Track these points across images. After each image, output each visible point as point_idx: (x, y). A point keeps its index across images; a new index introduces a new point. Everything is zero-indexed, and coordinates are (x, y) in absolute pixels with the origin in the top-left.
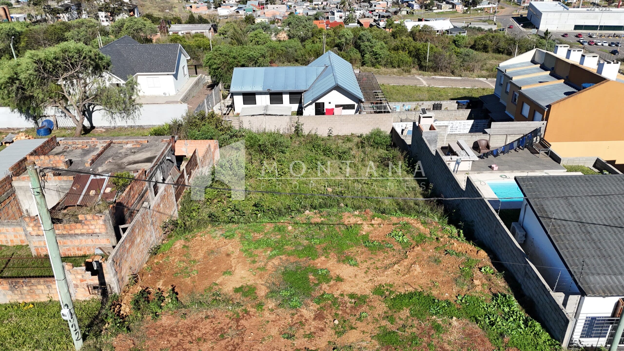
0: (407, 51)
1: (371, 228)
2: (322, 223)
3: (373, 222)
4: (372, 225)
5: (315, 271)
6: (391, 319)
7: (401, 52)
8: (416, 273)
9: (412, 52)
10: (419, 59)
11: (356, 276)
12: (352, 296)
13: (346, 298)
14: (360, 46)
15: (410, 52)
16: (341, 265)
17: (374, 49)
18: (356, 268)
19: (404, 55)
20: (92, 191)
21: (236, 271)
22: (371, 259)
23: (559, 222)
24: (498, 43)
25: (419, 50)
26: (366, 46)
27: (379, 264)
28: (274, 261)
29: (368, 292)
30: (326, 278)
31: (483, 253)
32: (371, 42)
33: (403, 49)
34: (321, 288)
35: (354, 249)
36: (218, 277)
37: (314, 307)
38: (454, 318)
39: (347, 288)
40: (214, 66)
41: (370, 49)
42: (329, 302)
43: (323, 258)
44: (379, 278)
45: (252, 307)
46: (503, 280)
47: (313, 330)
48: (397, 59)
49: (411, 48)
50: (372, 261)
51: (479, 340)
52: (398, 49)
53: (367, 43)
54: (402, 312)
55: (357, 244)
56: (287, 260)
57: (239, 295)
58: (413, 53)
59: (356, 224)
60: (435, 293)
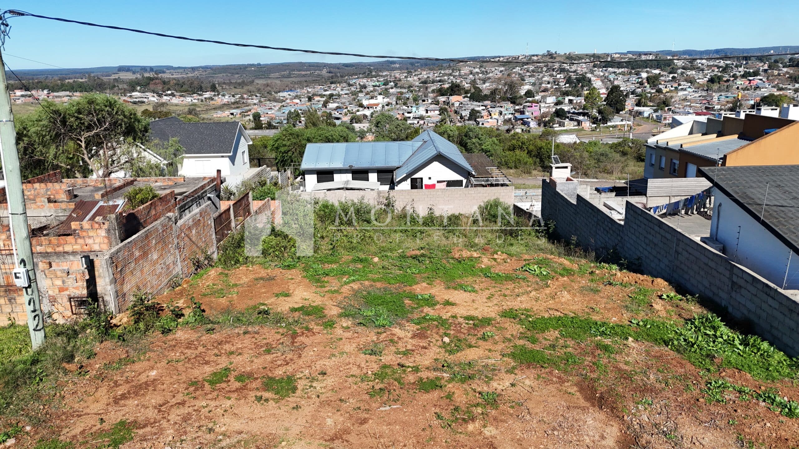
0: (526, 151)
1: (494, 263)
2: (423, 255)
3: (496, 256)
4: (495, 260)
5: (413, 297)
6: (534, 341)
7: (518, 152)
8: (563, 300)
9: (532, 151)
10: (542, 161)
11: (473, 301)
12: (468, 318)
13: (461, 320)
14: (467, 143)
15: (529, 152)
16: (452, 291)
17: (483, 147)
18: (473, 294)
19: (522, 155)
20: (97, 218)
21: (296, 293)
22: (494, 287)
23: (774, 208)
25: (540, 148)
26: (474, 143)
27: (507, 293)
28: (352, 285)
29: (493, 315)
30: (430, 302)
31: (660, 281)
32: (479, 139)
33: (521, 148)
34: (422, 311)
35: (470, 279)
36: (268, 298)
37: (412, 328)
38: (630, 339)
39: (461, 311)
41: (478, 146)
42: (435, 323)
43: (424, 284)
44: (509, 303)
45: (317, 324)
46: (698, 306)
47: (409, 347)
48: (514, 159)
49: (531, 147)
50: (497, 289)
51: (674, 362)
52: (514, 149)
53: (474, 140)
54: (547, 333)
55: (474, 275)
56: (371, 286)
57: (297, 314)
58: (533, 153)
59: (471, 258)
60: (595, 318)
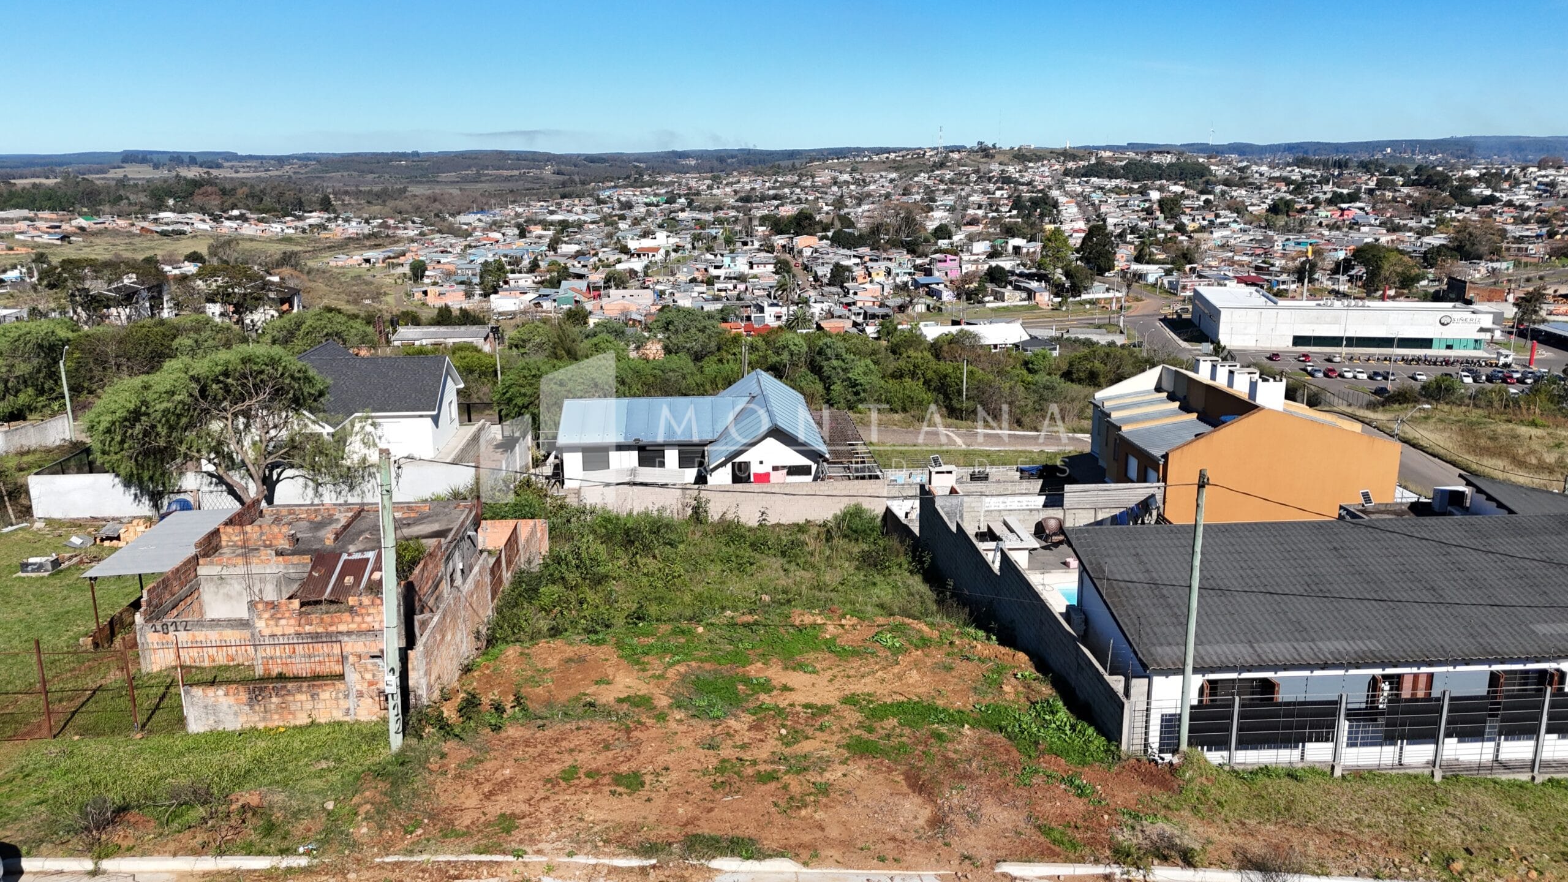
0: (922, 380)
1: (841, 631)
2: (756, 623)
3: (843, 622)
4: (842, 626)
5: (747, 681)
6: (870, 730)
7: (908, 381)
8: (911, 681)
9: (930, 380)
10: (947, 397)
11: (813, 685)
12: (807, 706)
13: (799, 708)
14: (821, 367)
15: (927, 383)
16: (790, 672)
17: (850, 375)
18: (814, 676)
19: (914, 387)
20: (347, 578)
21: (617, 679)
22: (838, 666)
24: (1118, 367)
25: (946, 376)
26: (834, 368)
27: (852, 672)
28: (677, 667)
29: (833, 702)
30: (766, 687)
31: (1022, 656)
32: (843, 361)
33: (913, 375)
34: (757, 699)
35: (812, 655)
36: (588, 686)
37: (748, 718)
38: (966, 726)
39: (799, 698)
40: (519, 401)
41: (842, 373)
42: (772, 713)
43: (759, 665)
44: (851, 687)
45: (649, 718)
46: (1050, 686)
47: (746, 740)
48: (900, 395)
49: (930, 374)
50: (841, 668)
51: (1002, 750)
52: (901, 376)
53: (835, 363)
54: (885, 721)
55: (816, 649)
56: (699, 667)
57: (625, 706)
58: (933, 384)
59: (814, 626)
60: (940, 703)
